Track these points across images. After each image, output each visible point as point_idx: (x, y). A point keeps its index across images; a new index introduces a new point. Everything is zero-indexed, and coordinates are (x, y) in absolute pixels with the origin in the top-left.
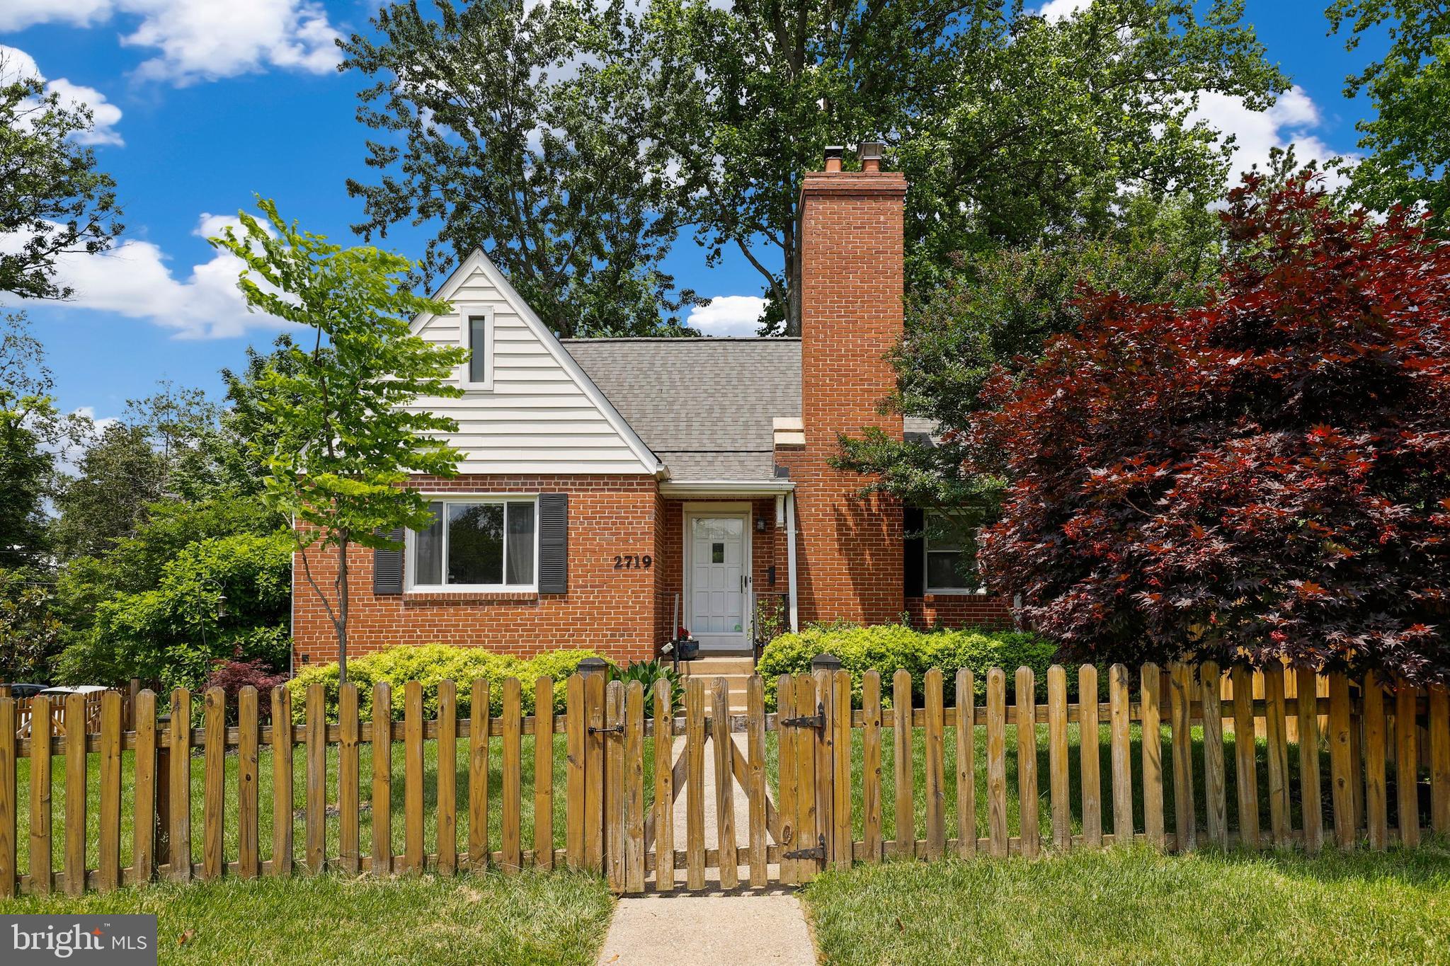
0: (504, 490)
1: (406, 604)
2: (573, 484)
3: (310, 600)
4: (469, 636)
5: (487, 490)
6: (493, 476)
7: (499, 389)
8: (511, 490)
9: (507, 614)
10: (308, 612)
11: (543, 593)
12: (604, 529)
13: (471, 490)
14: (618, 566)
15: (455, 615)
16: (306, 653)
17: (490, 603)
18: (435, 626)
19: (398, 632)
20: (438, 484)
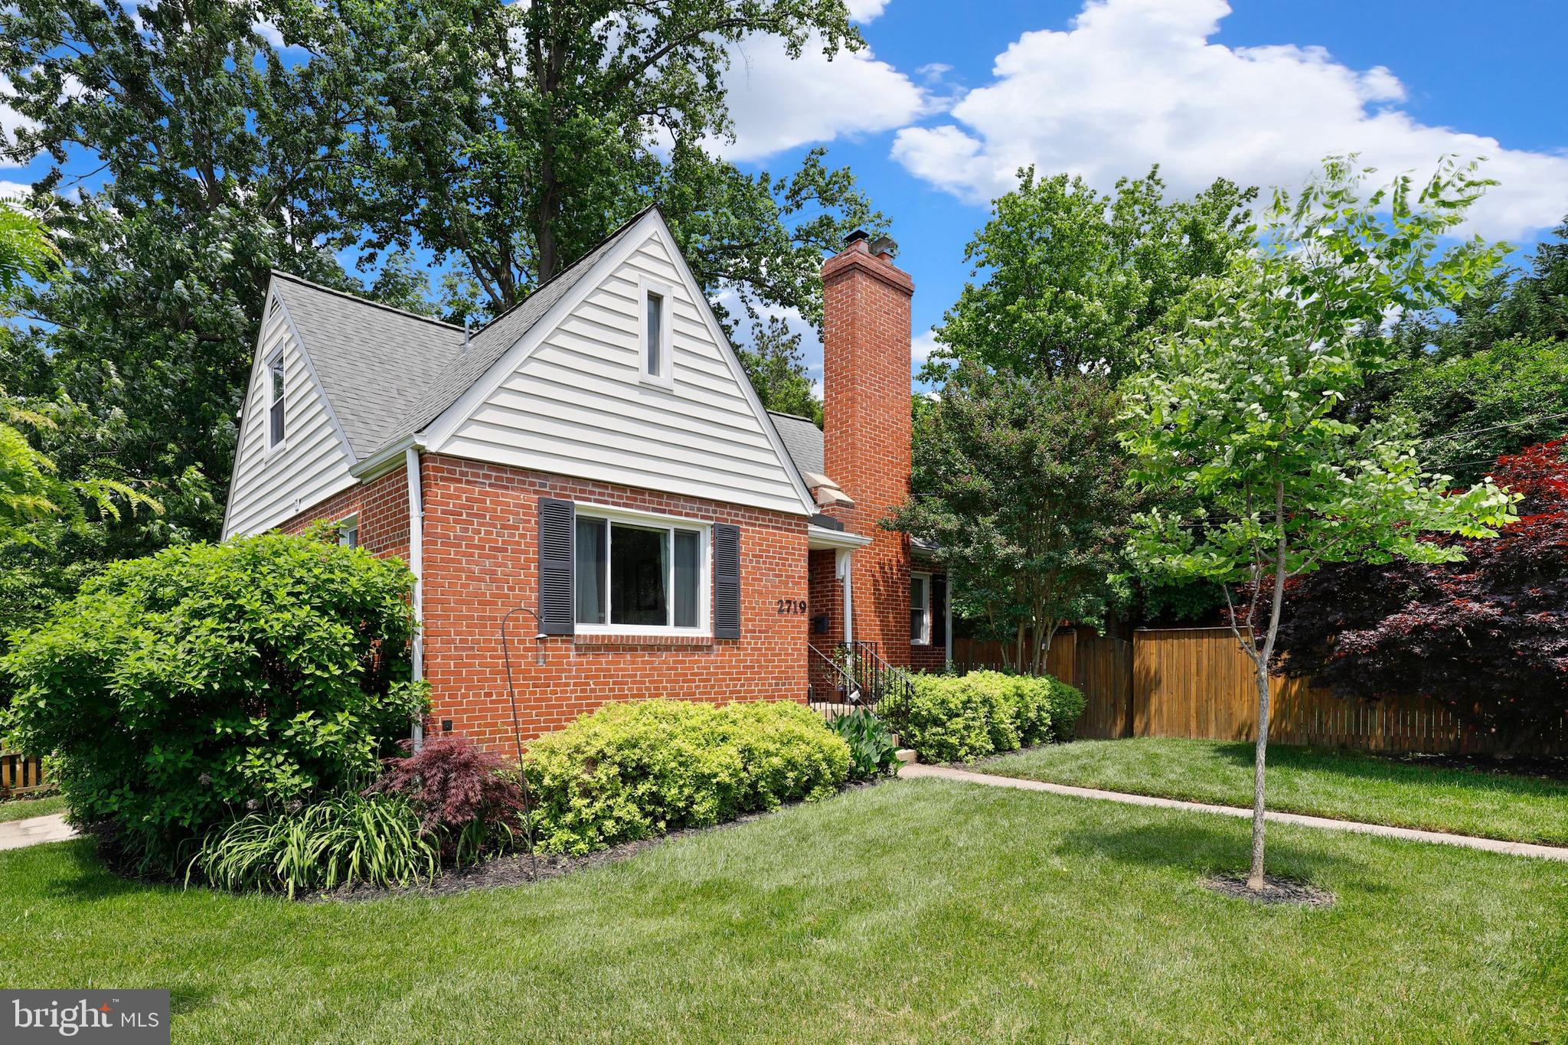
0: (680, 514)
1: (578, 648)
2: (743, 516)
3: (453, 641)
4: (648, 689)
5: (664, 511)
6: (671, 495)
7: (679, 390)
8: (687, 515)
9: (684, 662)
10: (450, 658)
11: (719, 638)
12: (770, 569)
13: (647, 509)
14: (781, 611)
15: (633, 663)
16: (447, 718)
17: (667, 648)
18: (611, 676)
19: (567, 685)
20: (612, 496)
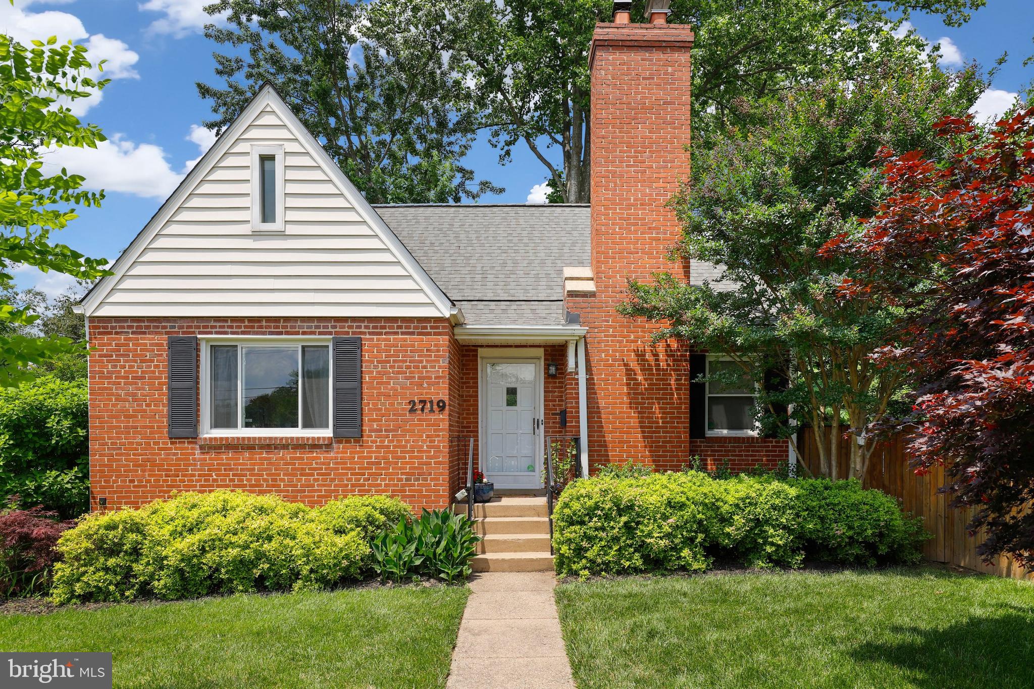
0: (297, 333)
1: (201, 448)
2: (366, 327)
3: (106, 444)
4: (265, 480)
5: (281, 333)
6: (287, 319)
7: (291, 230)
8: (304, 333)
9: (302, 459)
10: (104, 455)
11: (338, 437)
12: (398, 373)
13: (264, 333)
14: (412, 411)
15: (251, 459)
16: (103, 496)
17: (285, 447)
18: (231, 470)
19: (194, 475)
20: (231, 327)
